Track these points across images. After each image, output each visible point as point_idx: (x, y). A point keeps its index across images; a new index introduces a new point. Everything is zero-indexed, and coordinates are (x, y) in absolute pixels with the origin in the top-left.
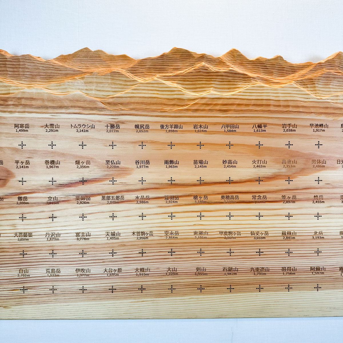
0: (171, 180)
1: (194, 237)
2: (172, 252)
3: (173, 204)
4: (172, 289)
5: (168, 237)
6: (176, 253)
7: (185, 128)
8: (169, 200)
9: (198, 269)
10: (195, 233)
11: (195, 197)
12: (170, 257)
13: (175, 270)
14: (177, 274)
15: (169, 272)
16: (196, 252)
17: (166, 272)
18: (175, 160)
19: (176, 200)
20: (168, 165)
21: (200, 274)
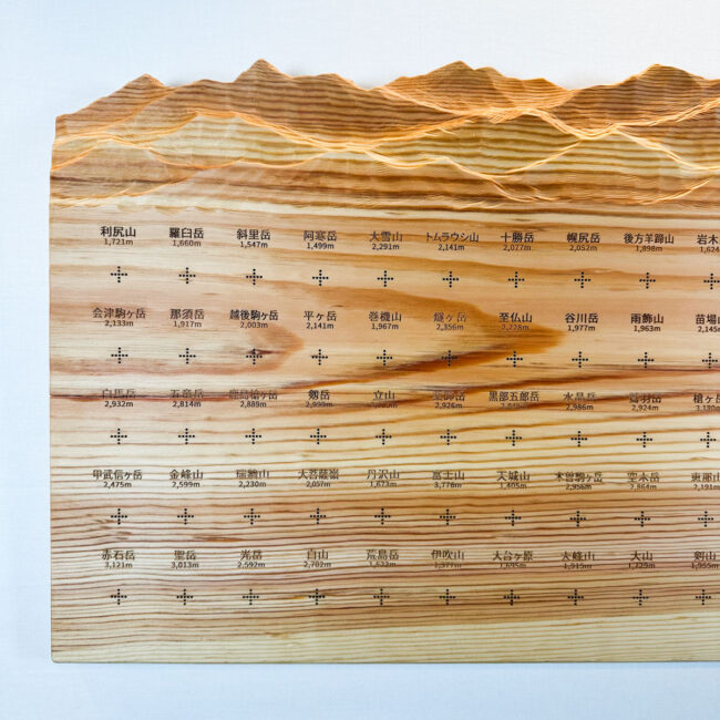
0: (646, 359)
1: (692, 485)
2: (642, 518)
3: (649, 412)
4: (640, 597)
5: (636, 486)
6: (653, 521)
7: (679, 242)
8: (640, 403)
9: (698, 555)
10: (696, 477)
11: (698, 397)
12: (639, 529)
13: (649, 556)
14: (652, 566)
15: (636, 560)
16: (696, 519)
17: (629, 561)
18: (654, 313)
19: (654, 405)
20: (639, 326)
21: (701, 566)
